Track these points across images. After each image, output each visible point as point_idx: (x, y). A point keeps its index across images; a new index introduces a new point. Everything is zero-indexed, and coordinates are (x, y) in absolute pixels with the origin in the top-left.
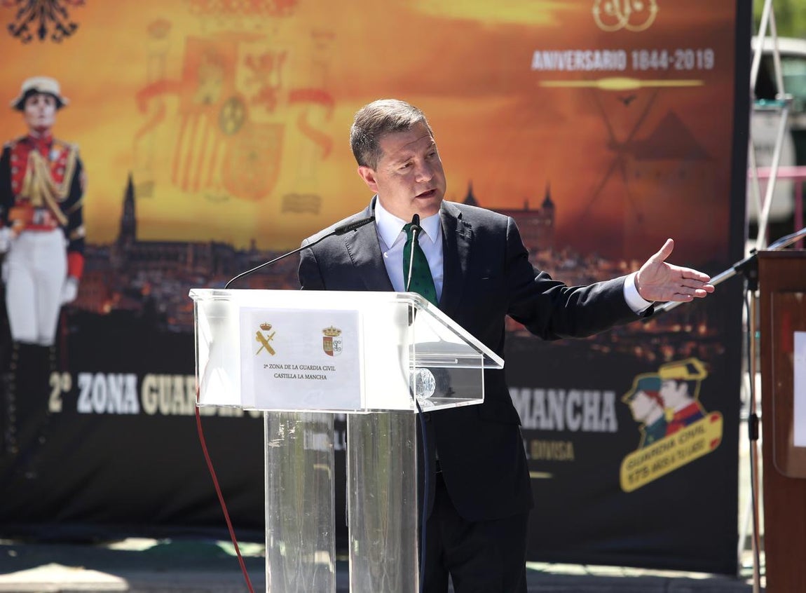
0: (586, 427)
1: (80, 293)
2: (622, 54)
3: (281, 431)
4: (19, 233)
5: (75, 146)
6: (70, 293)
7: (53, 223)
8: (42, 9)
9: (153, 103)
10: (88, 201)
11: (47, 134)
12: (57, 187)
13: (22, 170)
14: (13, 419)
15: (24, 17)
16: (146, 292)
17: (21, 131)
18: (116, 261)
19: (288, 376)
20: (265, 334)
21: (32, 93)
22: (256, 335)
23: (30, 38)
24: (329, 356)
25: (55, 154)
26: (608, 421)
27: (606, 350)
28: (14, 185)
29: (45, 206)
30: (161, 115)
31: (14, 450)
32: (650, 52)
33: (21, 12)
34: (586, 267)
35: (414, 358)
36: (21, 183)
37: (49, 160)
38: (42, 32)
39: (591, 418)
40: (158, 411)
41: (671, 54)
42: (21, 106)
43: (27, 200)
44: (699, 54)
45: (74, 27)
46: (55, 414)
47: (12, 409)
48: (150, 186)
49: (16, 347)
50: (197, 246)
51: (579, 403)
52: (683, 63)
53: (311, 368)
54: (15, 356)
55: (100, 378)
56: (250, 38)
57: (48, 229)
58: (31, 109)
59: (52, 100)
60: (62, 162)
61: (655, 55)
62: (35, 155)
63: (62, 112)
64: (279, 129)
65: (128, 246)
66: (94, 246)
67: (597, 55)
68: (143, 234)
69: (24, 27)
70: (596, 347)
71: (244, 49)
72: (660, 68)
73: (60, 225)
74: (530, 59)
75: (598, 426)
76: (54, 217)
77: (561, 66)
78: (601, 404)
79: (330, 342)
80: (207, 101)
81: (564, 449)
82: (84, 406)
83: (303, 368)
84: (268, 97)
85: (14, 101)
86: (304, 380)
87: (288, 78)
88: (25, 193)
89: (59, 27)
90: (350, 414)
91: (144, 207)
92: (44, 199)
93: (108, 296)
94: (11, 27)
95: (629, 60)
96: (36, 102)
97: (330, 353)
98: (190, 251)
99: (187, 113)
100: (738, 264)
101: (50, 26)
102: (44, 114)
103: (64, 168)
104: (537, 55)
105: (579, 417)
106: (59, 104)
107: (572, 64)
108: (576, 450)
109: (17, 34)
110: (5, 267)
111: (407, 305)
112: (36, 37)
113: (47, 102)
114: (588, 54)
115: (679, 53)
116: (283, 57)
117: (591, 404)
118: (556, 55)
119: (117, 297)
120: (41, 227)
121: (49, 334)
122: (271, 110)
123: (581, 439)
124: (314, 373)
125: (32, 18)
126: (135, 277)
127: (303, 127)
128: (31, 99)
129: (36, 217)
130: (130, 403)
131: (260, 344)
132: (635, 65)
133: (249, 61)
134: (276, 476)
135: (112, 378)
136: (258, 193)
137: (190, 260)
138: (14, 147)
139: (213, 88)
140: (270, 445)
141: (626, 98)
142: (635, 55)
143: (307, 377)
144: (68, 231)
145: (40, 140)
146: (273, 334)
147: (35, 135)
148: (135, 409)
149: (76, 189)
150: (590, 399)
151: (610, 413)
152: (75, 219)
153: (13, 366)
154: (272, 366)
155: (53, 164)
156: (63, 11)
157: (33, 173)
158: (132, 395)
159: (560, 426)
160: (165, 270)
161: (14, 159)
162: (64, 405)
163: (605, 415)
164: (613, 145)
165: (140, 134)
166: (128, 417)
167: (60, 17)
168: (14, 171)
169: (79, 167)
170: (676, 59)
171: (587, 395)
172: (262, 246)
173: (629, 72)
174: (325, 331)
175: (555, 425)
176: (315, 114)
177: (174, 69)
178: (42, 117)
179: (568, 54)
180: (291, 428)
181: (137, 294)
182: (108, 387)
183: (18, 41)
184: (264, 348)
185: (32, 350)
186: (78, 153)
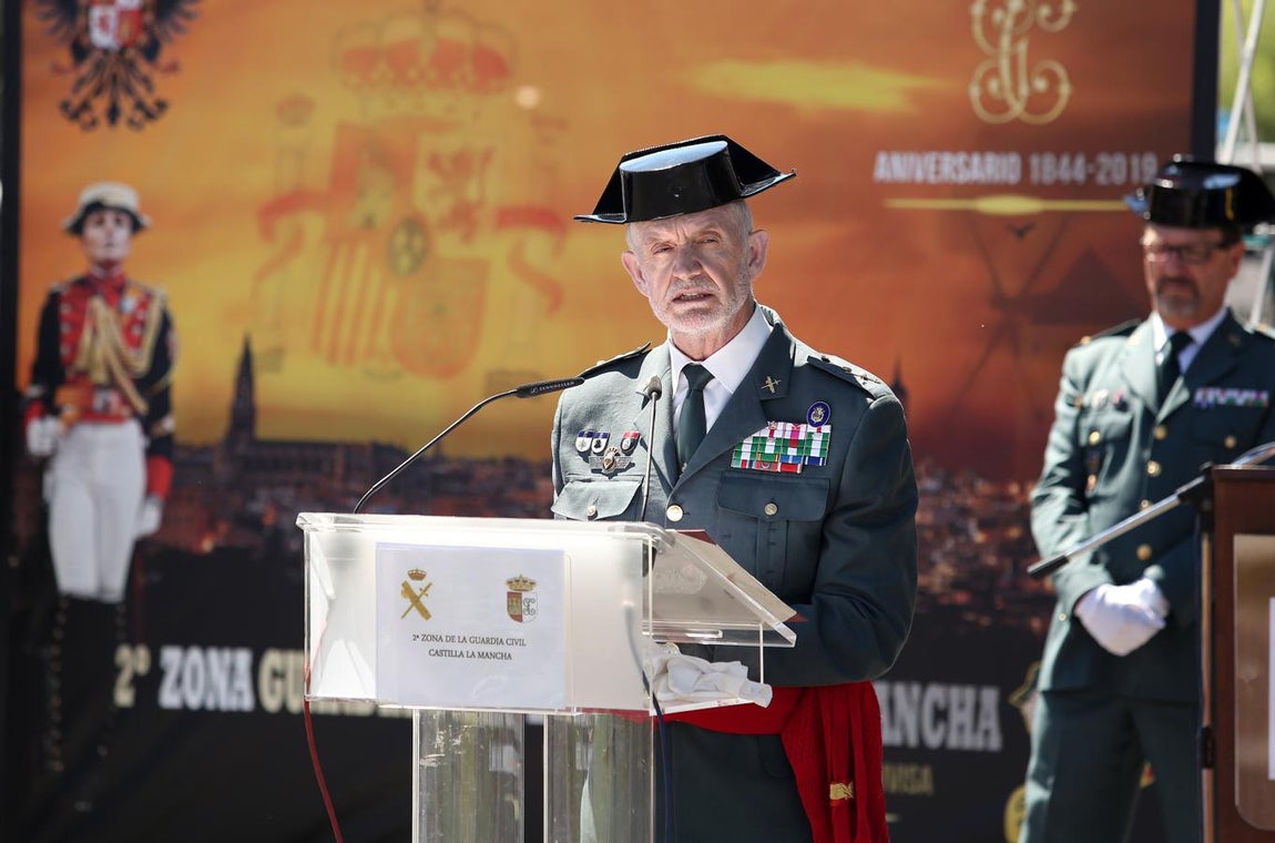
0: (953, 742)
1: (165, 520)
2: (1014, 160)
3: (439, 740)
4: (71, 426)
5: (161, 290)
6: (150, 520)
7: (125, 411)
8: (114, 78)
9: (284, 226)
10: (180, 377)
11: (116, 272)
12: (131, 354)
13: (77, 328)
14: (56, 717)
15: (86, 91)
16: (269, 520)
17: (77, 267)
18: (222, 470)
19: (450, 653)
20: (416, 586)
21: (96, 207)
22: (401, 588)
23: (94, 123)
24: (516, 622)
25: (130, 303)
26: (987, 733)
27: (985, 621)
28: (65, 350)
29: (112, 384)
30: (296, 244)
31: (58, 766)
32: (1058, 156)
33: (81, 82)
34: (955, 489)
35: (651, 628)
36: (75, 348)
37: (120, 312)
38: (113, 114)
39: (961, 728)
40: (284, 708)
41: (1091, 159)
42: (78, 228)
43: (83, 375)
44: (1135, 161)
45: (162, 106)
46: (124, 711)
47: (55, 701)
48: (278, 353)
49: (64, 605)
50: (351, 449)
51: (942, 704)
52: (1109, 174)
53: (487, 641)
54: (61, 619)
55: (195, 655)
56: (438, 127)
57: (117, 419)
58: (93, 232)
59: (126, 220)
60: (140, 316)
61: (1065, 160)
62: (98, 305)
63: (143, 238)
64: (480, 269)
65: (241, 449)
66: (188, 448)
67: (976, 159)
68: (265, 429)
69: (85, 106)
70: (970, 617)
71: (428, 143)
72: (1073, 183)
73: (135, 415)
74: (871, 165)
75: (970, 741)
76: (125, 401)
77: (919, 176)
78: (977, 707)
79: (517, 599)
80: (369, 223)
81: (918, 776)
82: (169, 698)
83: (474, 640)
84: (464, 218)
85: (67, 221)
86: (476, 660)
87: (494, 189)
88: (81, 363)
89: (140, 105)
90: (549, 716)
91: (268, 387)
92: (110, 373)
93: (210, 526)
94: (65, 106)
95: (1026, 168)
96: (101, 222)
97: (518, 618)
98: (339, 457)
99: (337, 241)
100: (1184, 489)
101: (126, 105)
102: (111, 239)
103: (143, 324)
104: (882, 159)
105: (941, 727)
106: (136, 226)
107: (937, 173)
108: (936, 779)
109: (75, 116)
110: (48, 479)
111: (640, 544)
112: (103, 122)
113: (118, 222)
114: (961, 158)
115: (1103, 159)
116: (487, 156)
117: (962, 706)
118: (912, 158)
119: (223, 528)
120: (105, 417)
121: (116, 584)
122: (468, 237)
123: (944, 760)
124: (493, 650)
125: (98, 92)
126: (252, 497)
127: (518, 264)
128: (94, 217)
129: (98, 402)
130: (240, 694)
131: (408, 602)
132: (1035, 176)
133: (435, 163)
134: (430, 814)
135: (213, 655)
136: (447, 368)
137: (339, 470)
138: (65, 292)
139: (379, 203)
140: (421, 762)
141: (1019, 227)
142: (1034, 161)
143: (481, 655)
144: (148, 423)
145: (105, 282)
146: (428, 587)
147: (98, 272)
148: (247, 703)
149: (162, 358)
150: (959, 698)
151: (991, 722)
152: (159, 404)
153: (58, 634)
154: (425, 638)
155: (125, 319)
156: (146, 82)
157: (95, 332)
158: (244, 683)
159: (913, 741)
160: (299, 486)
161: (65, 310)
162: (138, 698)
163: (983, 725)
164: (998, 300)
165: (263, 274)
166: (235, 716)
167: (140, 90)
168: (65, 329)
169: (166, 324)
170: (1098, 168)
171: (955, 692)
172: (451, 450)
173: (1025, 187)
174: (510, 583)
175: (905, 738)
176: (537, 245)
177: (317, 174)
178: (109, 245)
179: (931, 158)
180: (455, 736)
181: (255, 523)
182: (207, 668)
183: (75, 128)
184: (414, 608)
185: (88, 609)
186: (164, 301)
